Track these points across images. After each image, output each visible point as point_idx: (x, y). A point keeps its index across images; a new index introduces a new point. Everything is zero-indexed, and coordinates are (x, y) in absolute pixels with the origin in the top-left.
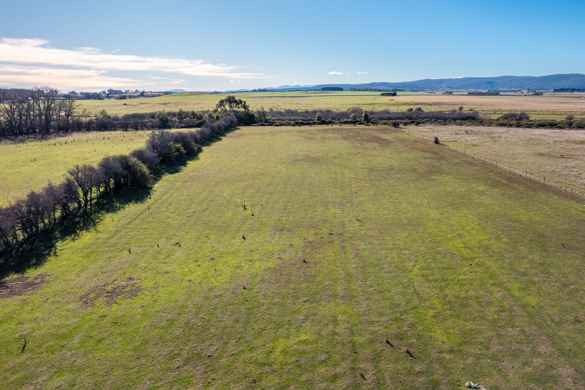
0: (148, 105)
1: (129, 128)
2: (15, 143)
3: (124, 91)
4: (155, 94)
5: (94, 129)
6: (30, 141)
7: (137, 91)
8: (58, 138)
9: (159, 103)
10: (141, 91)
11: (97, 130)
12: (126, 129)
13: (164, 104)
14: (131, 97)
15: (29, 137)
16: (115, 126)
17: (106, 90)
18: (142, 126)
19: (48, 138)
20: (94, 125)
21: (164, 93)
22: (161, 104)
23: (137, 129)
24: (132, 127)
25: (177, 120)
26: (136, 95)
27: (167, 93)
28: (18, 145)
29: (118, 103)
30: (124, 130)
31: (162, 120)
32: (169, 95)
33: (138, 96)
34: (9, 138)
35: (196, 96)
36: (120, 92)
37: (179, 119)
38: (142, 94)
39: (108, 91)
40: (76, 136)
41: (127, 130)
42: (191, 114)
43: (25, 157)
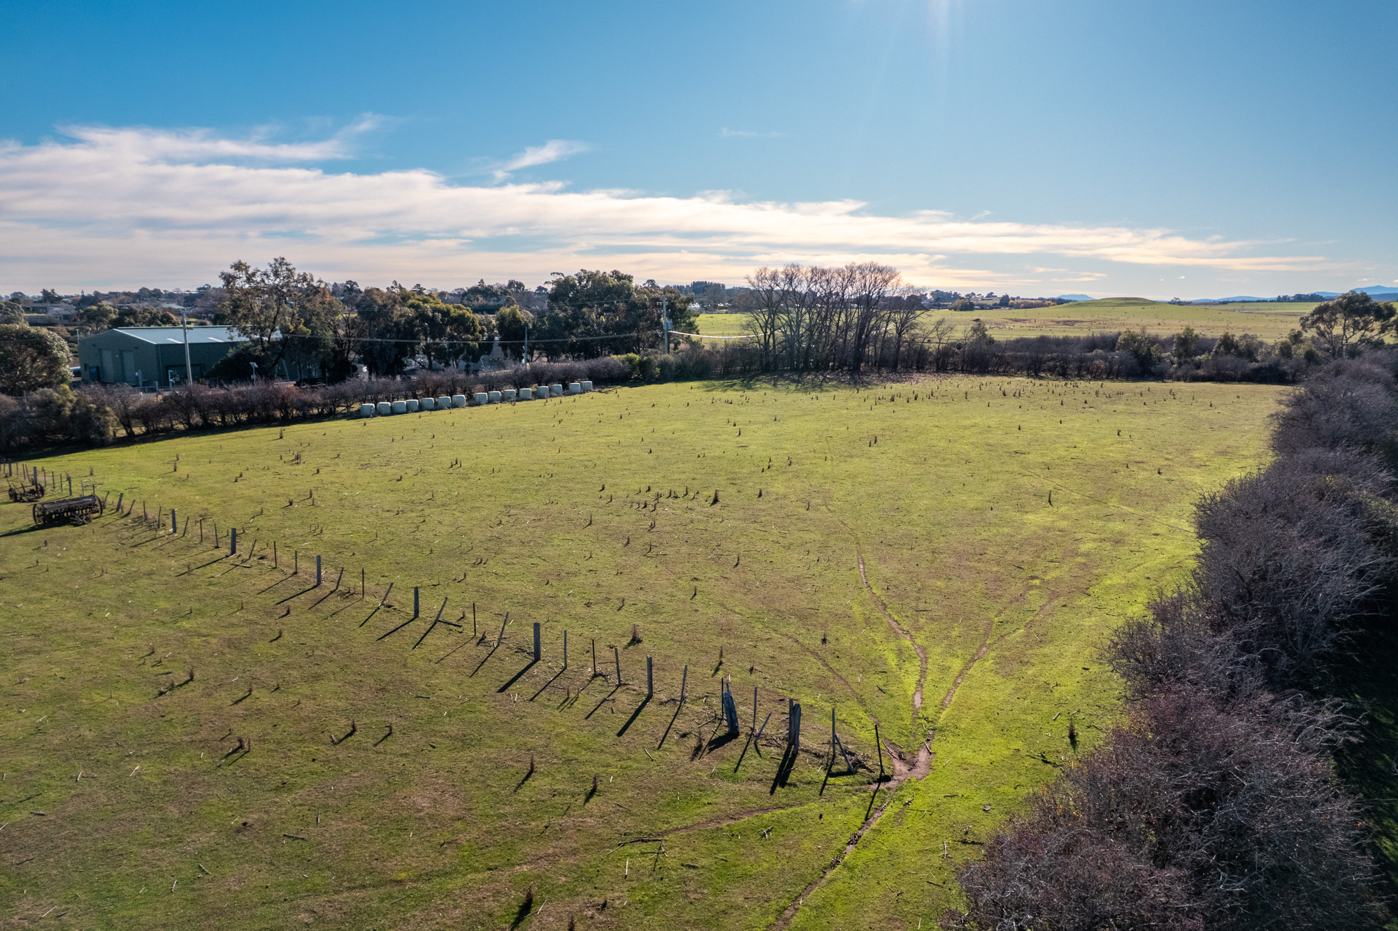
0: (1028, 324)
1: (1044, 371)
2: (806, 391)
3: (963, 295)
4: (1033, 302)
5: (956, 370)
6: (833, 386)
7: (990, 295)
8: (888, 385)
9: (1053, 321)
10: (1000, 294)
11: (963, 371)
13: (1066, 323)
14: (983, 307)
15: (825, 377)
16: (1008, 364)
17: (929, 293)
18: (1079, 369)
19: (869, 383)
20: (957, 359)
21: (1053, 300)
22: (1058, 322)
23: (1064, 374)
24: (1051, 370)
26: (990, 303)
27: (1060, 302)
28: (813, 394)
29: (964, 318)
30: (1029, 376)
32: (1065, 305)
33: (995, 307)
34: (787, 379)
35: (1139, 308)
36: (956, 296)
38: (1005, 302)
39: (932, 294)
40: (924, 383)
41: (1037, 376)
42: (1218, 342)
43: (844, 428)
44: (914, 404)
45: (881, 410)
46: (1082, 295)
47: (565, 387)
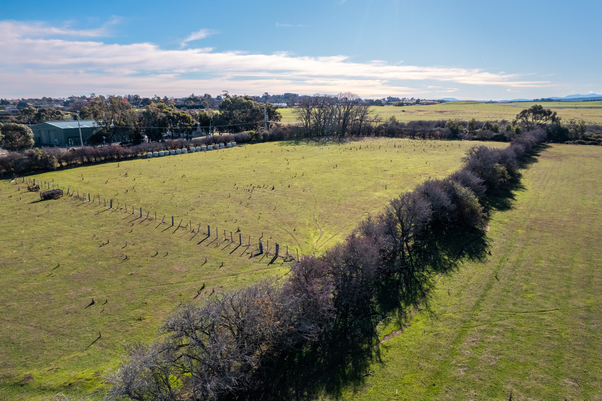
0: (424, 113)
1: (416, 136)
2: (319, 145)
3: (401, 99)
4: (430, 102)
5: (382, 136)
6: (330, 143)
7: (412, 99)
8: (352, 142)
9: (435, 111)
10: (416, 99)
11: (385, 136)
12: (413, 137)
13: (440, 112)
14: (408, 104)
15: (329, 139)
16: (403, 133)
17: (386, 98)
18: (430, 135)
19: (344, 142)
20: (383, 131)
21: (438, 101)
22: (437, 112)
23: (424, 138)
24: (419, 135)
25: (468, 131)
26: (412, 102)
27: (441, 102)
28: (322, 147)
29: (398, 110)
30: (410, 138)
31: (452, 129)
32: (444, 103)
33: (414, 104)
34: (313, 140)
35: (472, 105)
36: (398, 99)
37: (470, 130)
38: (418, 102)
39: (388, 98)
40: (368, 141)
41: (414, 139)
42: (484, 124)
43: (327, 161)
44: (359, 151)
45: (345, 153)
46: (453, 98)
47: (226, 144)
